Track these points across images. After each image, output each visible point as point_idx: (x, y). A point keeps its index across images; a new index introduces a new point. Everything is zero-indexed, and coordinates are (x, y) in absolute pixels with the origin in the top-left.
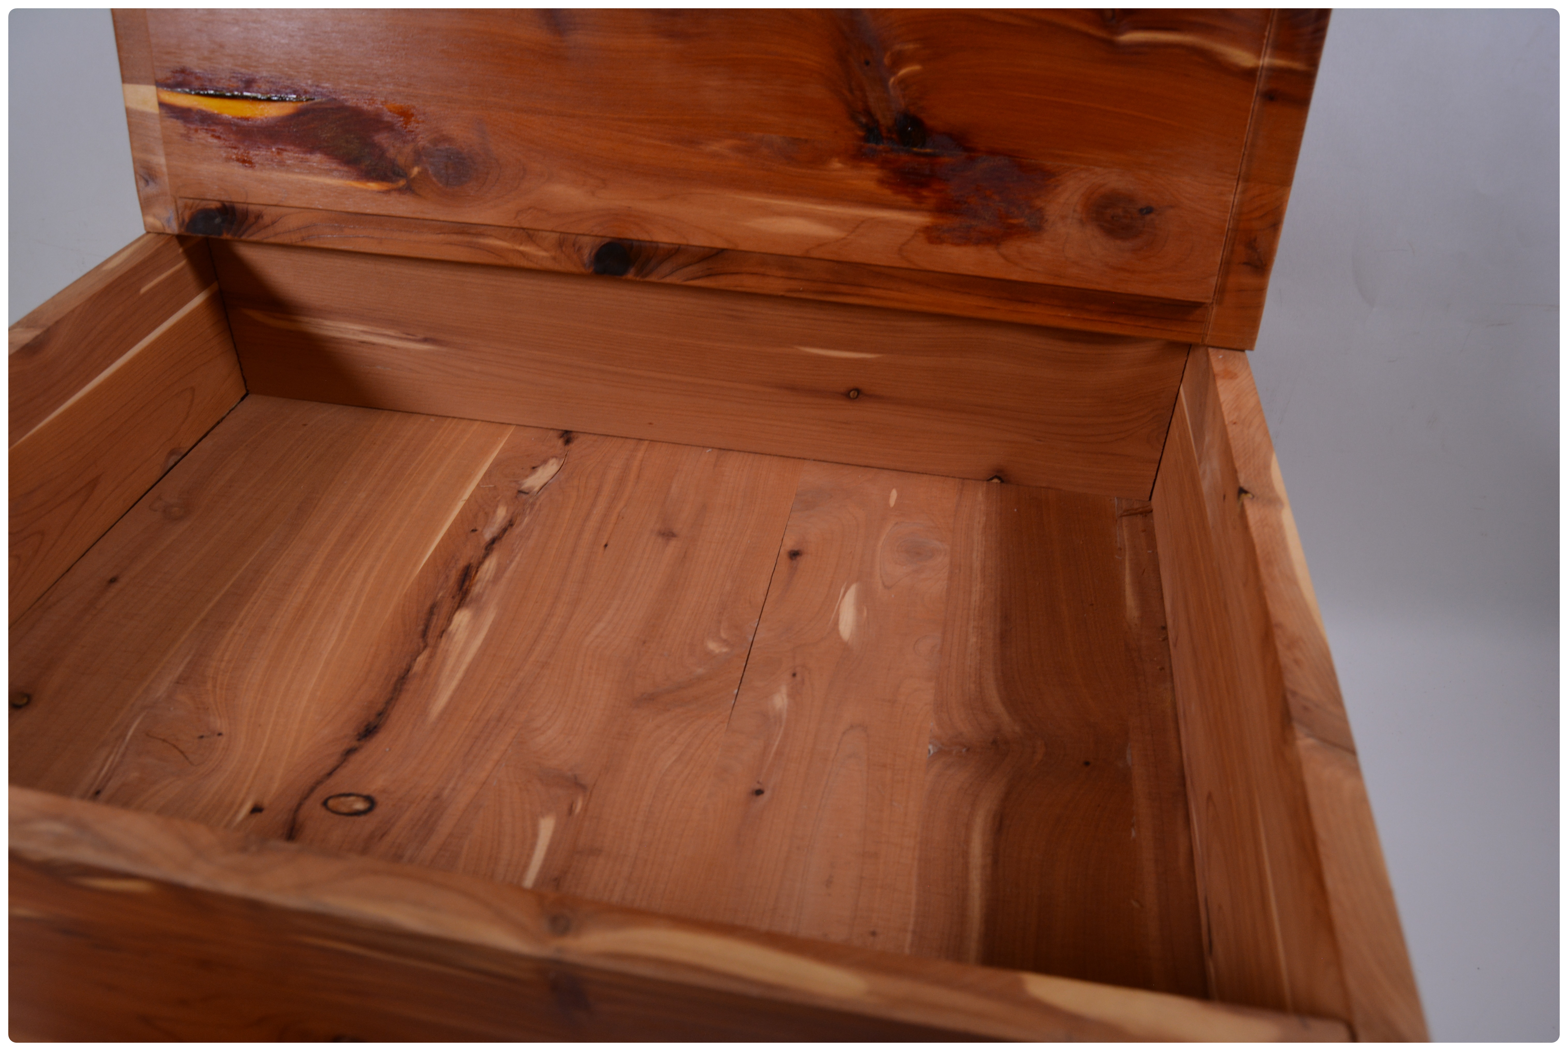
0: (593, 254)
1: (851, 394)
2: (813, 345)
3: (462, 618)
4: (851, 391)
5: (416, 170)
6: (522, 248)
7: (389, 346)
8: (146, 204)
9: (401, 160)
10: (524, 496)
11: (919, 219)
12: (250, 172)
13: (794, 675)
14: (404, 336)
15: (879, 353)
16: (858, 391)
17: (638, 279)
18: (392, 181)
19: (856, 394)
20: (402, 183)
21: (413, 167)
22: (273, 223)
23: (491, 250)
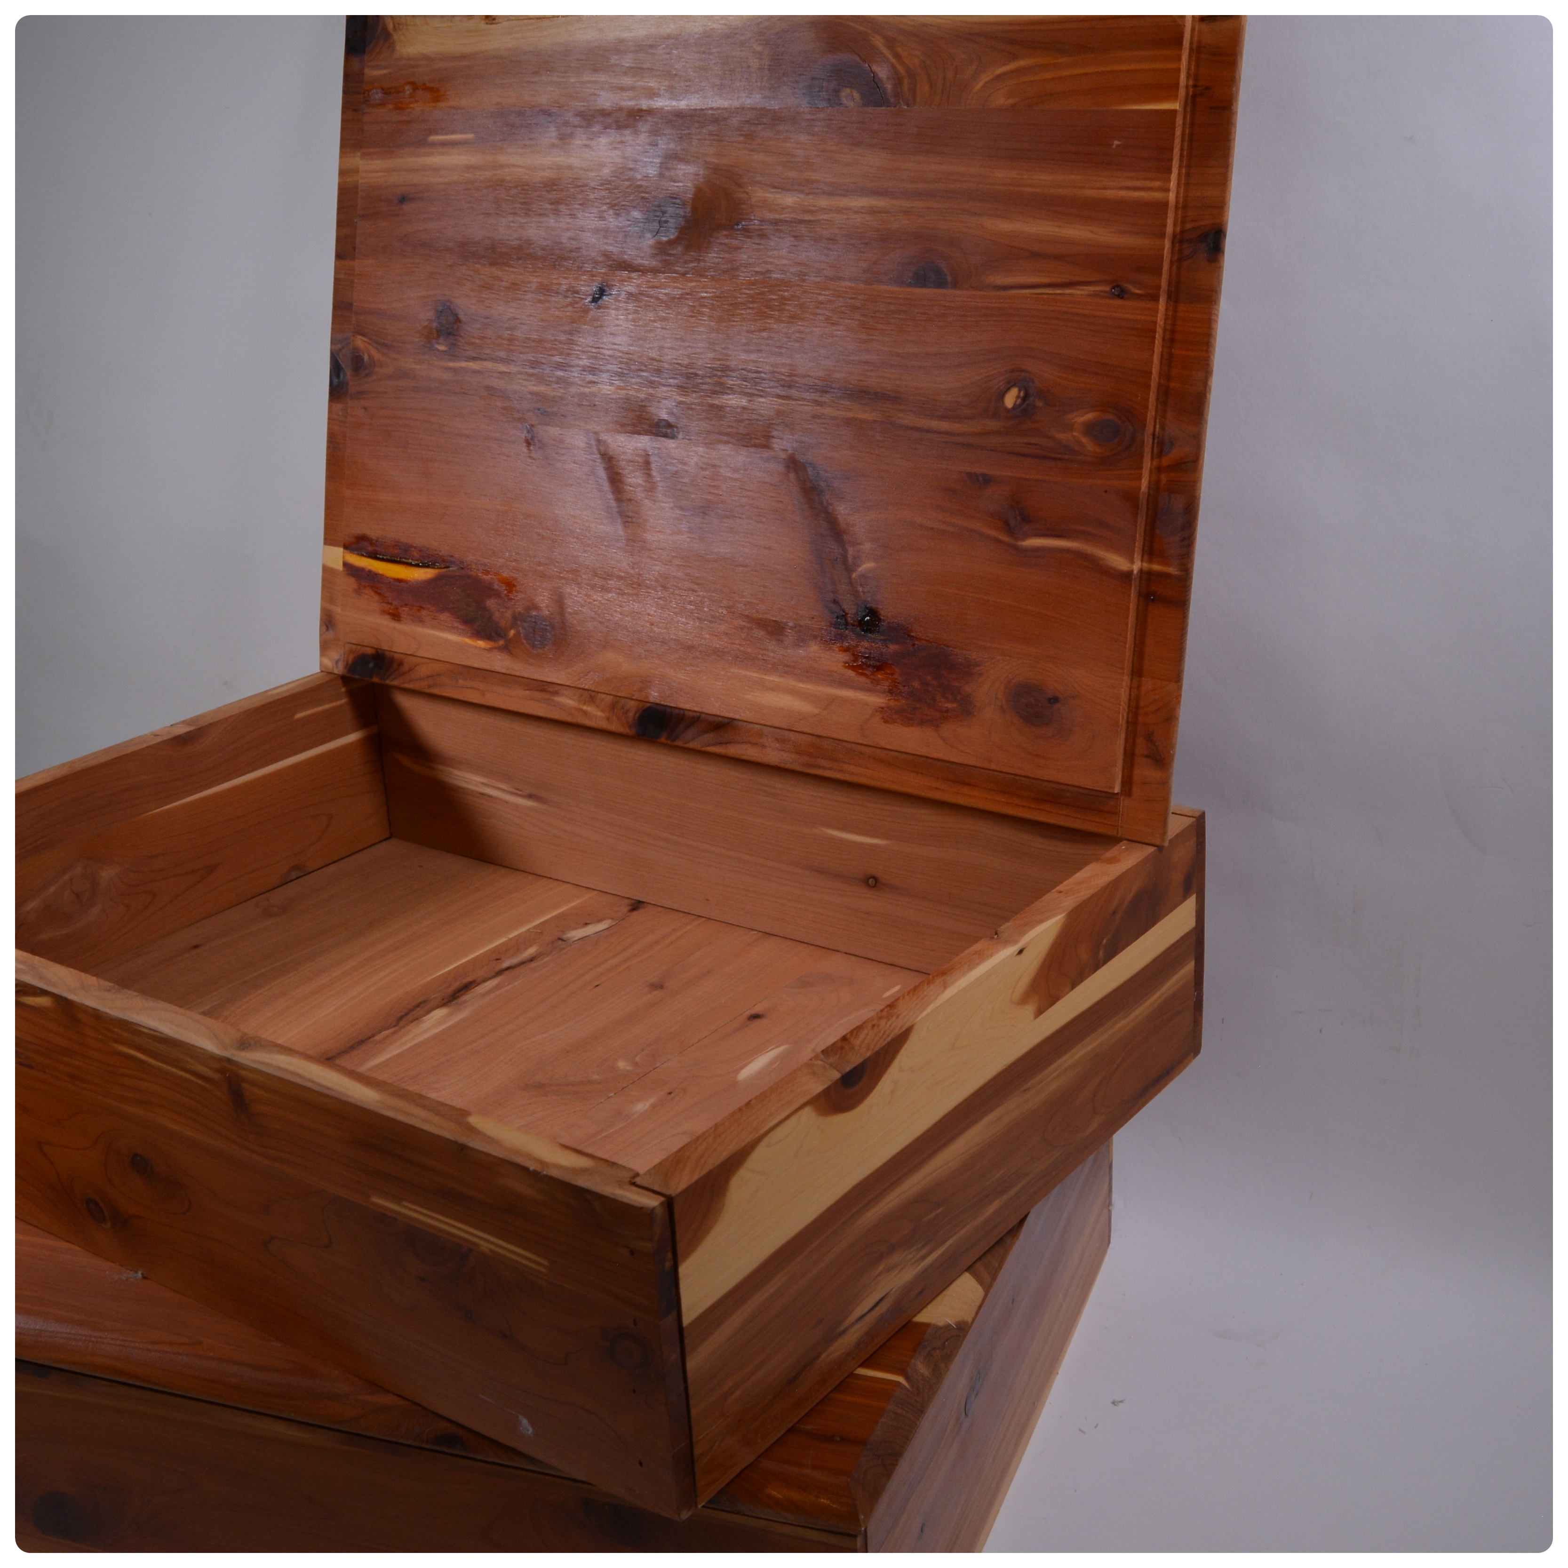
0: (636, 718)
1: (870, 880)
2: (834, 828)
3: (439, 1013)
4: (870, 878)
5: (512, 632)
6: (585, 708)
7: (501, 800)
8: (324, 647)
9: (502, 623)
10: (560, 942)
11: (877, 700)
12: (396, 625)
13: (670, 1093)
14: (514, 791)
15: (888, 839)
16: (875, 879)
17: (669, 742)
18: (495, 641)
19: (874, 882)
20: (501, 643)
21: (511, 629)
22: (410, 670)
23: (563, 707)
